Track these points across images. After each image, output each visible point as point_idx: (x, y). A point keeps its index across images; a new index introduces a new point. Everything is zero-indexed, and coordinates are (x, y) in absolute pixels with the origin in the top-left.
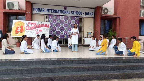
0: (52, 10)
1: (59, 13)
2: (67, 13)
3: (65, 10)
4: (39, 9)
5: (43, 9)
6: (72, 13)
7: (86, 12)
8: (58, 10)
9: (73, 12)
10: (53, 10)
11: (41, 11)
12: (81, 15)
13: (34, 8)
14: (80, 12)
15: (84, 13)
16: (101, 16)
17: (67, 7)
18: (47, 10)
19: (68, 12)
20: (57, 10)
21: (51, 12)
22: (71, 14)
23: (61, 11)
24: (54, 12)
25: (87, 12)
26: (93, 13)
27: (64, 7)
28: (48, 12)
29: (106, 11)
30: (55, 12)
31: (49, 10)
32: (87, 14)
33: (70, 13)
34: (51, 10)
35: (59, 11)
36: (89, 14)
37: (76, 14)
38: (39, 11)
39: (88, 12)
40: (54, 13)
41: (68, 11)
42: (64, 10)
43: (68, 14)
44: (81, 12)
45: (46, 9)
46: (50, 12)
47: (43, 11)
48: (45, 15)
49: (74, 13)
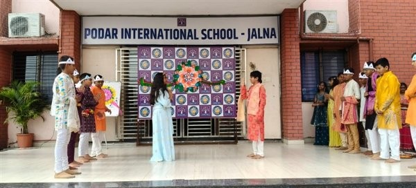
0: (141, 31)
1: (163, 38)
2: (189, 36)
3: (183, 28)
4: (103, 30)
5: (113, 29)
6: (204, 36)
7: (249, 30)
8: (160, 30)
9: (206, 33)
10: (145, 30)
11: (106, 35)
12: (236, 38)
13: (86, 29)
14: (229, 30)
15: (243, 34)
16: (302, 39)
17: (188, 19)
18: (126, 33)
19: (191, 34)
20: (156, 30)
21: (139, 38)
22: (203, 38)
23: (169, 32)
24: (146, 35)
25: (254, 30)
26: (273, 29)
27: (178, 20)
28: (130, 38)
29: (318, 22)
30: (149, 35)
31: (132, 32)
32: (253, 36)
33: (199, 35)
34: (137, 32)
35: (164, 32)
36: (262, 35)
37: (218, 38)
38: (102, 37)
39: (259, 29)
40: (148, 38)
41: (190, 31)
42: (179, 28)
43: (190, 38)
44: (235, 30)
45: (122, 29)
46: (134, 38)
47: (115, 35)
48: (121, 46)
49: (211, 35)
